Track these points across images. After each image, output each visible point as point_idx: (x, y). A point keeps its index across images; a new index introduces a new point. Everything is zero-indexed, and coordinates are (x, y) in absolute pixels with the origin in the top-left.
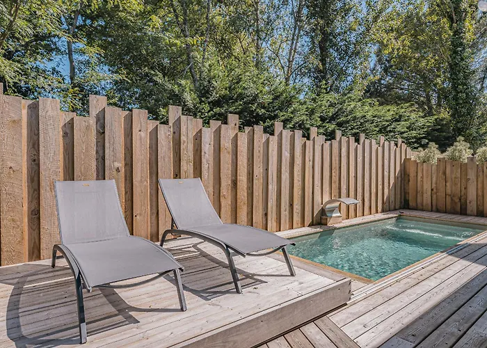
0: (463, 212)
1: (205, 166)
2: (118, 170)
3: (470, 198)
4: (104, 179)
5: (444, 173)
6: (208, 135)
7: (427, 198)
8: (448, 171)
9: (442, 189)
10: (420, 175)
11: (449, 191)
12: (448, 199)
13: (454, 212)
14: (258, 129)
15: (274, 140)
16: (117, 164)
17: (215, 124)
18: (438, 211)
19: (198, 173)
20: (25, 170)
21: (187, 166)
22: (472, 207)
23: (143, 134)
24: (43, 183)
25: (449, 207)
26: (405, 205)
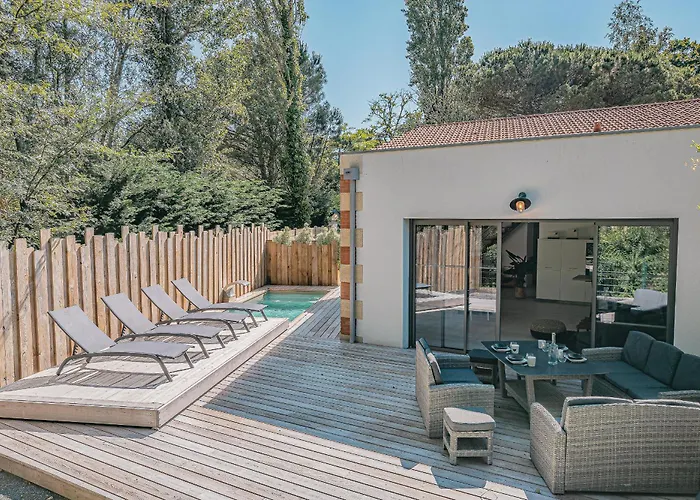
0: (310, 284)
3: (314, 272)
5: (297, 253)
7: (284, 275)
8: (299, 251)
9: (295, 266)
10: (279, 254)
11: (300, 267)
12: (300, 274)
13: (303, 284)
18: (293, 284)
22: (315, 280)
25: (300, 280)
26: (268, 282)
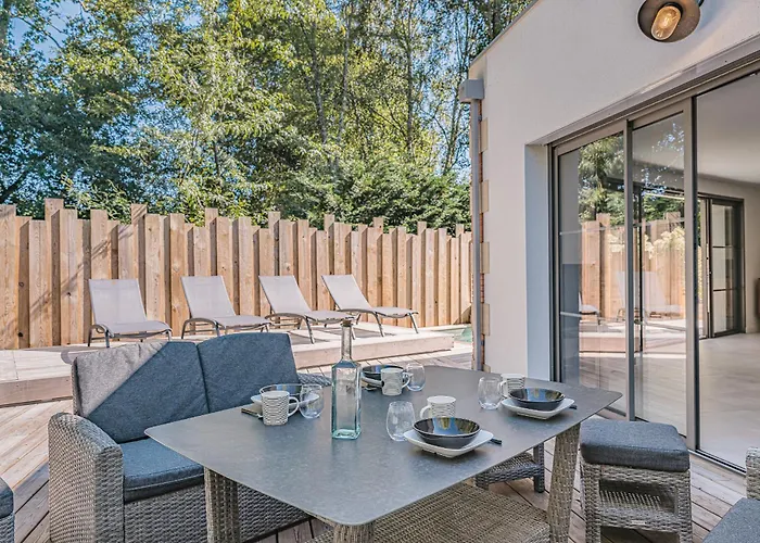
1: (354, 265)
2: (288, 269)
4: (278, 273)
6: (356, 237)
14: (403, 229)
15: (417, 239)
16: (288, 264)
17: (362, 227)
19: (349, 271)
20: (231, 270)
21: (340, 265)
23: (305, 239)
24: (241, 279)
